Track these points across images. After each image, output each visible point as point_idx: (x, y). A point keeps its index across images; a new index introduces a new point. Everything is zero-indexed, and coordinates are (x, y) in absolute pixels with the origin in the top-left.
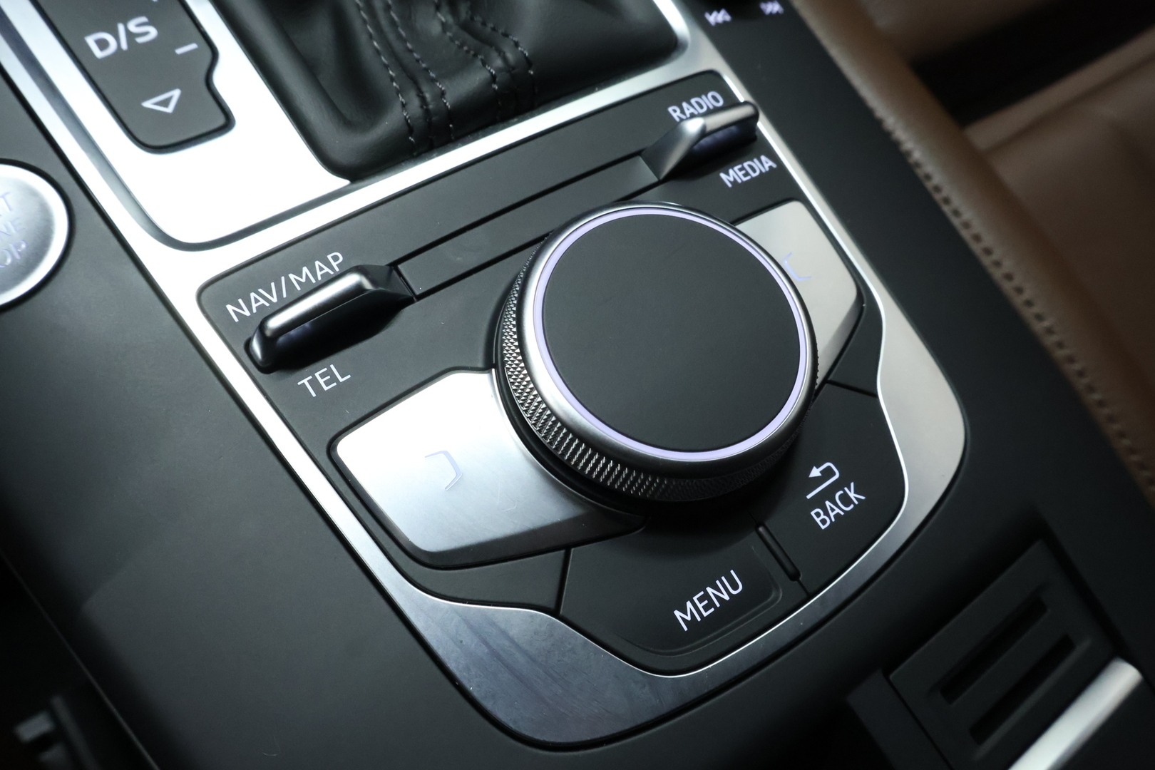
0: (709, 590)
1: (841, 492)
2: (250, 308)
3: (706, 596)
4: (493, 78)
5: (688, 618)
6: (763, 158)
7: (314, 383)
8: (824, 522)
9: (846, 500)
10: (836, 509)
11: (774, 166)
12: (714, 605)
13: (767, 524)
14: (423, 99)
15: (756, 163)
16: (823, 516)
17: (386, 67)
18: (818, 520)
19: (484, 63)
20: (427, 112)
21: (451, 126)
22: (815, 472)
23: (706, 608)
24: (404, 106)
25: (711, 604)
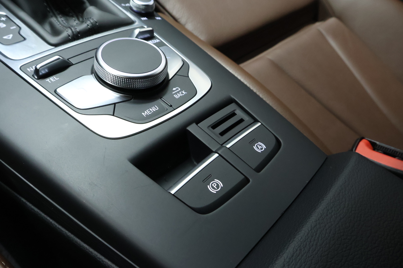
0: (150, 109)
1: (181, 92)
2: (33, 68)
3: (150, 110)
4: (88, 25)
5: (146, 114)
6: (157, 40)
7: (50, 80)
8: (177, 97)
9: (182, 93)
10: (180, 95)
11: (160, 41)
12: (152, 112)
13: (163, 98)
14: (71, 30)
15: (155, 40)
16: (177, 96)
17: (59, 24)
18: (176, 97)
19: (86, 23)
20: (73, 32)
21: (79, 35)
22: (174, 89)
23: (150, 112)
24: (67, 31)
25: (151, 112)
